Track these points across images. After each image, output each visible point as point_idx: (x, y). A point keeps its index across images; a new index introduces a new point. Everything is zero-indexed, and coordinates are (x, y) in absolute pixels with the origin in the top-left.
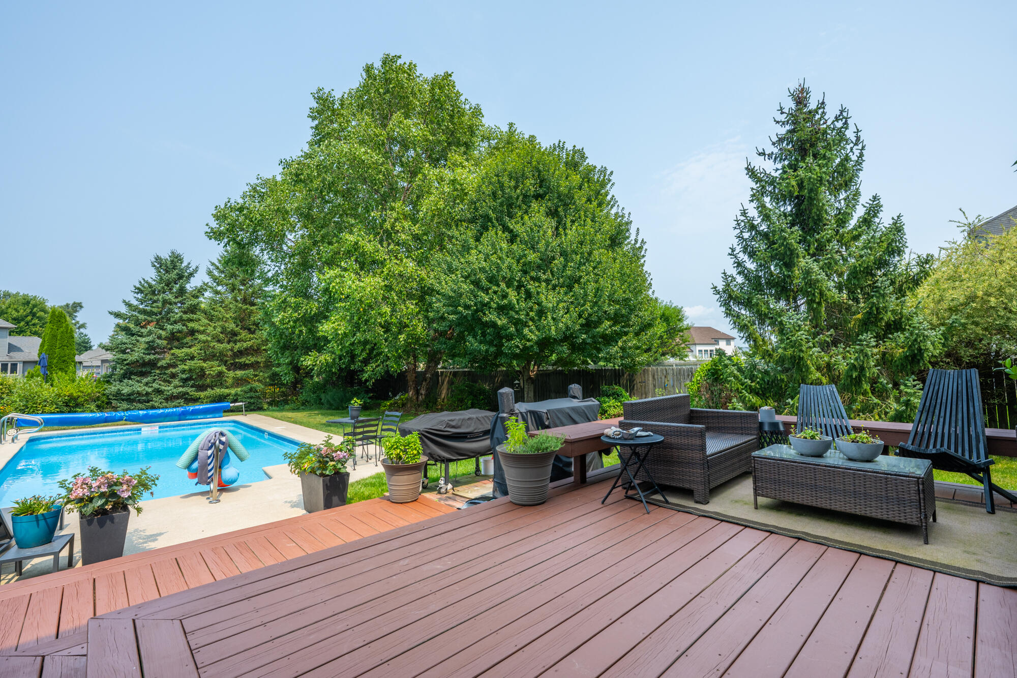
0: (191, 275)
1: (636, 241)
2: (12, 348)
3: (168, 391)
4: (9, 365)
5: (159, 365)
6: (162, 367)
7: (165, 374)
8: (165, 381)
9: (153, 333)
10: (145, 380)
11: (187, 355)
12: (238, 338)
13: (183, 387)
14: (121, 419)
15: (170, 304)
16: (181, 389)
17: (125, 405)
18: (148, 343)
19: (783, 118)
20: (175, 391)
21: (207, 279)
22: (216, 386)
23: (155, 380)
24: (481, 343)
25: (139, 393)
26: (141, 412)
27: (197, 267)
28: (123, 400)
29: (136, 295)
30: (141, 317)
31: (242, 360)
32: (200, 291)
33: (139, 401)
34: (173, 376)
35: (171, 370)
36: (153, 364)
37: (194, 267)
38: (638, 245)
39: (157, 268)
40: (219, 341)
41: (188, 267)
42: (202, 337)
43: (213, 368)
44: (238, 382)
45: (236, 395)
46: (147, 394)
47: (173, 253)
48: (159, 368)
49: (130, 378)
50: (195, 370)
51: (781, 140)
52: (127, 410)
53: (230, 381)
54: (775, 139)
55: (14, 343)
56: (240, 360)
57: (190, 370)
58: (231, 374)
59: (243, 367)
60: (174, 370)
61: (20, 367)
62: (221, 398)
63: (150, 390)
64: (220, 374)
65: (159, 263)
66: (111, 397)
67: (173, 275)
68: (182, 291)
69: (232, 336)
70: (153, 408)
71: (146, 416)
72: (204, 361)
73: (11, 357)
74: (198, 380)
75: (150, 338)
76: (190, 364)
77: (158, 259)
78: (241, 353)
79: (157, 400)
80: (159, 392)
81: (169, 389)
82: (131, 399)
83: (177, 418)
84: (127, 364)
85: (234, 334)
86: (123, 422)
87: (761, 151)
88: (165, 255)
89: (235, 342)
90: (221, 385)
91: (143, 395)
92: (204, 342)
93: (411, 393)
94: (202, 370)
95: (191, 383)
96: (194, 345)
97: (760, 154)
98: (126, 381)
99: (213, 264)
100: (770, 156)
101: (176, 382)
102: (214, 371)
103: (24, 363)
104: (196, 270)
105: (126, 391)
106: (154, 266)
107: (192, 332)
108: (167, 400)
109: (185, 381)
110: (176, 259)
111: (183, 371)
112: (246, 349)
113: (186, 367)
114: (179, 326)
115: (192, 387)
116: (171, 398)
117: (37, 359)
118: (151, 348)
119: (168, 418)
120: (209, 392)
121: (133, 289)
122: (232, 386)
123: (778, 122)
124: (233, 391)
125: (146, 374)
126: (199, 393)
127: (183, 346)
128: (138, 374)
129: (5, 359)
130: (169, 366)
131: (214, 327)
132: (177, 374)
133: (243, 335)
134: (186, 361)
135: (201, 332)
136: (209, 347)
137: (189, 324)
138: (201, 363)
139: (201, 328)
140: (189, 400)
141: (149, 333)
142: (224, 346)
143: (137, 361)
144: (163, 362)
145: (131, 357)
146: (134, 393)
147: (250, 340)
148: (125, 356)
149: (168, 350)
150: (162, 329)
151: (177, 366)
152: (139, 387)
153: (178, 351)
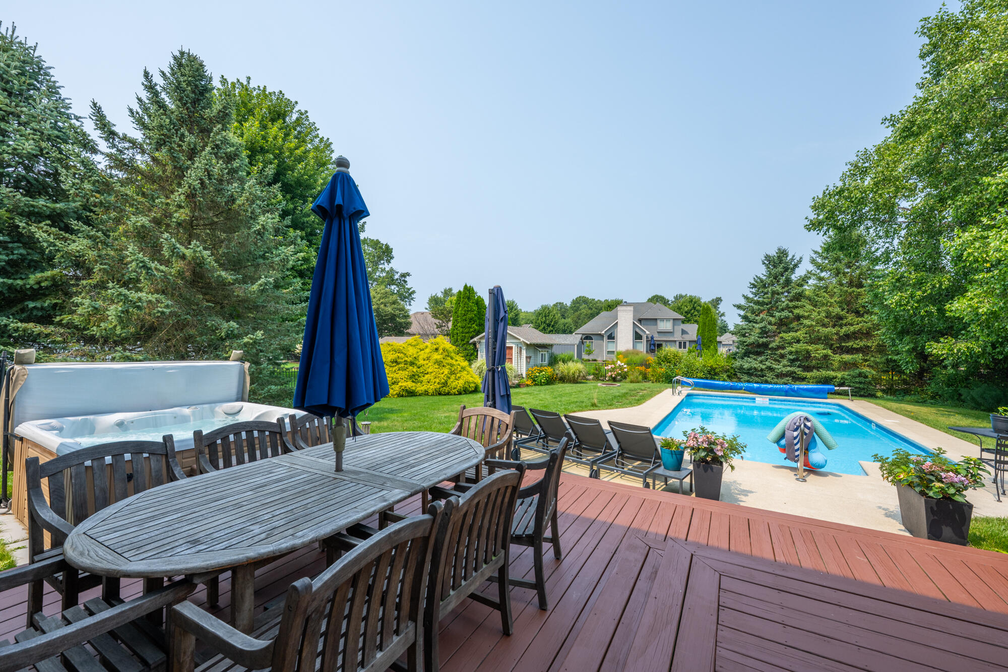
0: (796, 266)
2: (683, 332)
4: (682, 343)
5: (770, 346)
6: (772, 349)
7: (775, 354)
8: (775, 360)
9: (765, 320)
10: (760, 359)
11: (793, 338)
12: (844, 322)
13: (791, 366)
14: (741, 389)
15: (778, 294)
16: (789, 369)
17: (746, 378)
18: (761, 328)
20: (784, 369)
21: (811, 267)
22: (821, 368)
23: (767, 359)
25: (755, 369)
26: (755, 385)
27: (801, 258)
28: (745, 373)
29: (751, 289)
30: (756, 307)
31: (850, 344)
32: (805, 279)
33: (756, 376)
34: (782, 356)
35: (780, 351)
36: (765, 345)
37: (798, 259)
39: (767, 266)
40: (824, 325)
42: (807, 322)
43: (819, 351)
44: (845, 366)
45: (842, 379)
46: (762, 370)
47: (779, 249)
48: (770, 349)
49: (749, 357)
50: (801, 352)
52: (748, 382)
53: (836, 365)
55: (685, 329)
56: (847, 344)
57: (797, 352)
58: (837, 357)
59: (851, 351)
60: (782, 352)
61: (687, 344)
62: (827, 381)
63: (764, 367)
64: (826, 357)
65: (769, 261)
66: (736, 370)
67: (780, 269)
68: (788, 282)
69: (837, 320)
70: (767, 382)
71: (759, 388)
72: (810, 344)
73: (683, 338)
74: (804, 361)
75: (763, 324)
76: (796, 347)
77: (767, 257)
78: (847, 337)
79: (769, 376)
80: (771, 369)
81: (779, 367)
82: (750, 372)
83: (783, 393)
84: (747, 345)
85: (840, 318)
86: (744, 391)
88: (773, 252)
89: (841, 326)
90: (827, 368)
91: (759, 371)
92: (809, 327)
94: (808, 352)
95: (798, 363)
96: (800, 330)
98: (746, 358)
99: (816, 252)
101: (785, 362)
102: (819, 354)
103: (690, 341)
104: (800, 261)
105: (746, 366)
106: (764, 263)
107: (798, 318)
108: (777, 376)
109: (792, 361)
110: (783, 253)
111: (791, 353)
112: (854, 333)
113: (793, 350)
114: (785, 313)
115: (799, 367)
116: (781, 375)
117: (696, 339)
118: (764, 332)
119: (776, 393)
120: (815, 373)
121: (750, 284)
122: (839, 369)
124: (839, 375)
125: (759, 354)
126: (806, 373)
127: (790, 330)
128: (754, 353)
129: (680, 339)
130: (779, 348)
131: (818, 314)
132: (785, 355)
133: (849, 318)
134: (793, 343)
135: (806, 318)
136: (814, 331)
137: (795, 311)
138: (806, 346)
139: (806, 314)
140: (797, 379)
141: (762, 320)
142: (829, 330)
143: (754, 343)
144: (774, 344)
145: (749, 340)
146: (752, 368)
147: (858, 324)
148: (745, 339)
149: (777, 334)
150: (772, 316)
151: (785, 348)
152: (756, 364)
153: (786, 335)
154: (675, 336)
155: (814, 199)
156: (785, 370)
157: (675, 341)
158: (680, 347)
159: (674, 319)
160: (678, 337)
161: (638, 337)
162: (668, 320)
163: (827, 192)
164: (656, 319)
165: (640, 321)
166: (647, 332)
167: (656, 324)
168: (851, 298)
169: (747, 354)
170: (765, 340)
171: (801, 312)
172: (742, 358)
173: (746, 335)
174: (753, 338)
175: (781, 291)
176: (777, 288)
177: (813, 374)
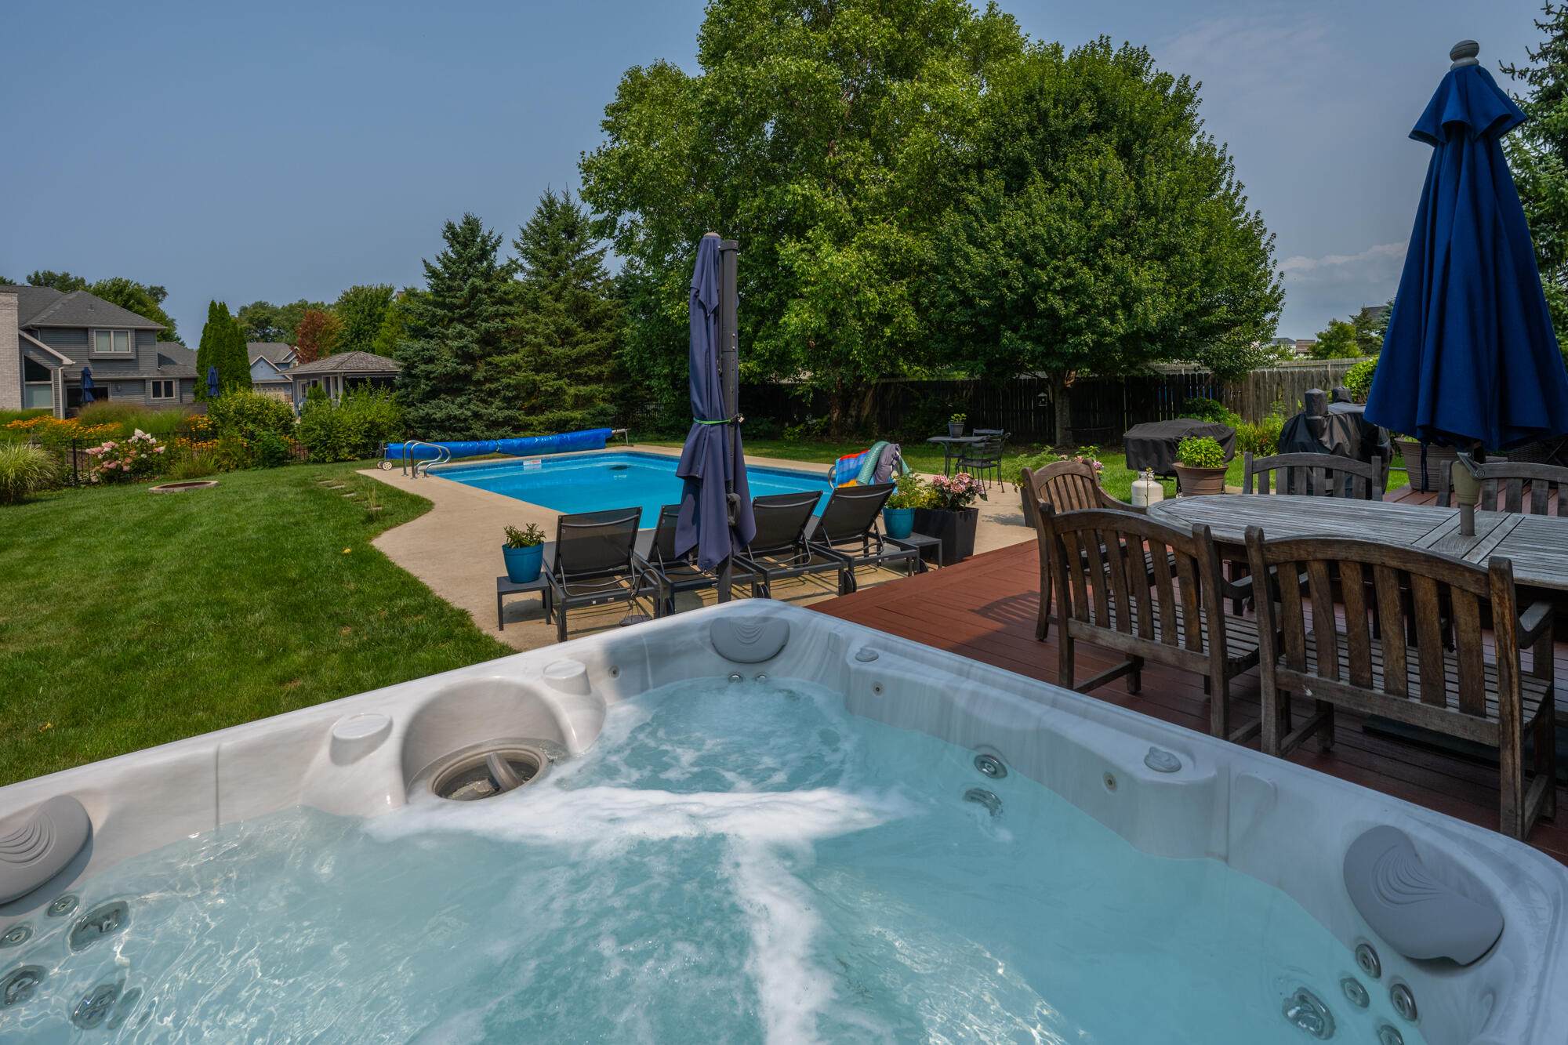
0: (494, 248)
1: (1229, 185)
2: (163, 360)
3: (491, 415)
4: (163, 384)
5: (473, 379)
6: (478, 383)
7: (482, 391)
8: (483, 401)
10: (459, 400)
11: (512, 364)
12: (575, 339)
13: (507, 408)
16: (507, 413)
18: (459, 348)
19: (1550, 20)
20: (499, 414)
22: (552, 406)
23: (470, 400)
24: (1023, 338)
26: (515, 442)
28: (434, 427)
29: (429, 281)
30: (439, 312)
31: (582, 371)
32: (510, 270)
33: (455, 430)
34: (492, 393)
35: (487, 385)
36: (466, 378)
38: (1232, 191)
39: (451, 242)
40: (553, 345)
41: (488, 237)
42: (530, 337)
43: (548, 382)
44: (581, 402)
45: (583, 420)
46: (465, 420)
48: (473, 383)
49: (439, 398)
50: (523, 385)
51: (1544, 54)
52: (443, 441)
53: (569, 400)
54: (1536, 51)
55: (164, 353)
57: (516, 387)
58: (572, 391)
59: (587, 380)
60: (493, 386)
61: (175, 386)
62: (560, 426)
63: (469, 413)
64: (558, 393)
65: (452, 234)
67: (474, 250)
69: (566, 335)
70: (474, 438)
71: (521, 446)
72: (537, 371)
73: (163, 373)
74: (526, 399)
75: (464, 342)
76: (516, 377)
77: (450, 227)
78: (578, 361)
79: (477, 427)
80: (477, 416)
81: (495, 410)
82: (446, 426)
83: (555, 449)
84: (434, 378)
85: (569, 333)
86: (495, 454)
87: (1507, 66)
88: (458, 221)
89: (573, 345)
90: (560, 408)
91: (460, 421)
92: (533, 345)
93: (835, 415)
94: (534, 383)
95: (519, 403)
96: (517, 351)
97: (1505, 71)
98: (434, 402)
99: (524, 232)
100: (1522, 74)
101: (497, 403)
102: (552, 386)
103: (182, 380)
104: (499, 242)
105: (438, 415)
106: (447, 238)
107: (513, 331)
108: (488, 427)
109: (507, 400)
110: (471, 224)
111: (509, 386)
112: (587, 355)
113: (512, 382)
114: (496, 324)
115: (519, 409)
116: (494, 424)
117: (195, 374)
119: (545, 450)
120: (545, 417)
121: (423, 271)
122: (575, 406)
123: (1542, 26)
124: (577, 414)
125: (458, 392)
126: (532, 418)
127: (501, 351)
128: (448, 391)
129: (156, 375)
130: (487, 380)
131: (546, 325)
132: (498, 392)
133: (581, 334)
134: (511, 373)
135: (527, 332)
136: (541, 352)
137: (509, 321)
138: (532, 375)
139: (527, 326)
140: (519, 428)
141: (461, 335)
142: (560, 350)
143: (448, 374)
144: (479, 375)
145: (438, 369)
146: (449, 418)
147: (592, 341)
148: (430, 367)
149: (482, 357)
150: (472, 328)
151: (498, 380)
152: (456, 411)
153: (497, 359)
154: (141, 369)
156: (502, 415)
157: (143, 381)
158: (157, 393)
159: (137, 331)
160: (149, 370)
161: (34, 373)
162: (119, 331)
164: (86, 330)
165: (30, 330)
166: (67, 361)
167: (86, 341)
168: (579, 307)
169: (433, 394)
170: (469, 368)
171: (519, 322)
172: (421, 401)
173: (431, 360)
174: (447, 363)
175: (485, 286)
176: (478, 282)
177: (542, 418)
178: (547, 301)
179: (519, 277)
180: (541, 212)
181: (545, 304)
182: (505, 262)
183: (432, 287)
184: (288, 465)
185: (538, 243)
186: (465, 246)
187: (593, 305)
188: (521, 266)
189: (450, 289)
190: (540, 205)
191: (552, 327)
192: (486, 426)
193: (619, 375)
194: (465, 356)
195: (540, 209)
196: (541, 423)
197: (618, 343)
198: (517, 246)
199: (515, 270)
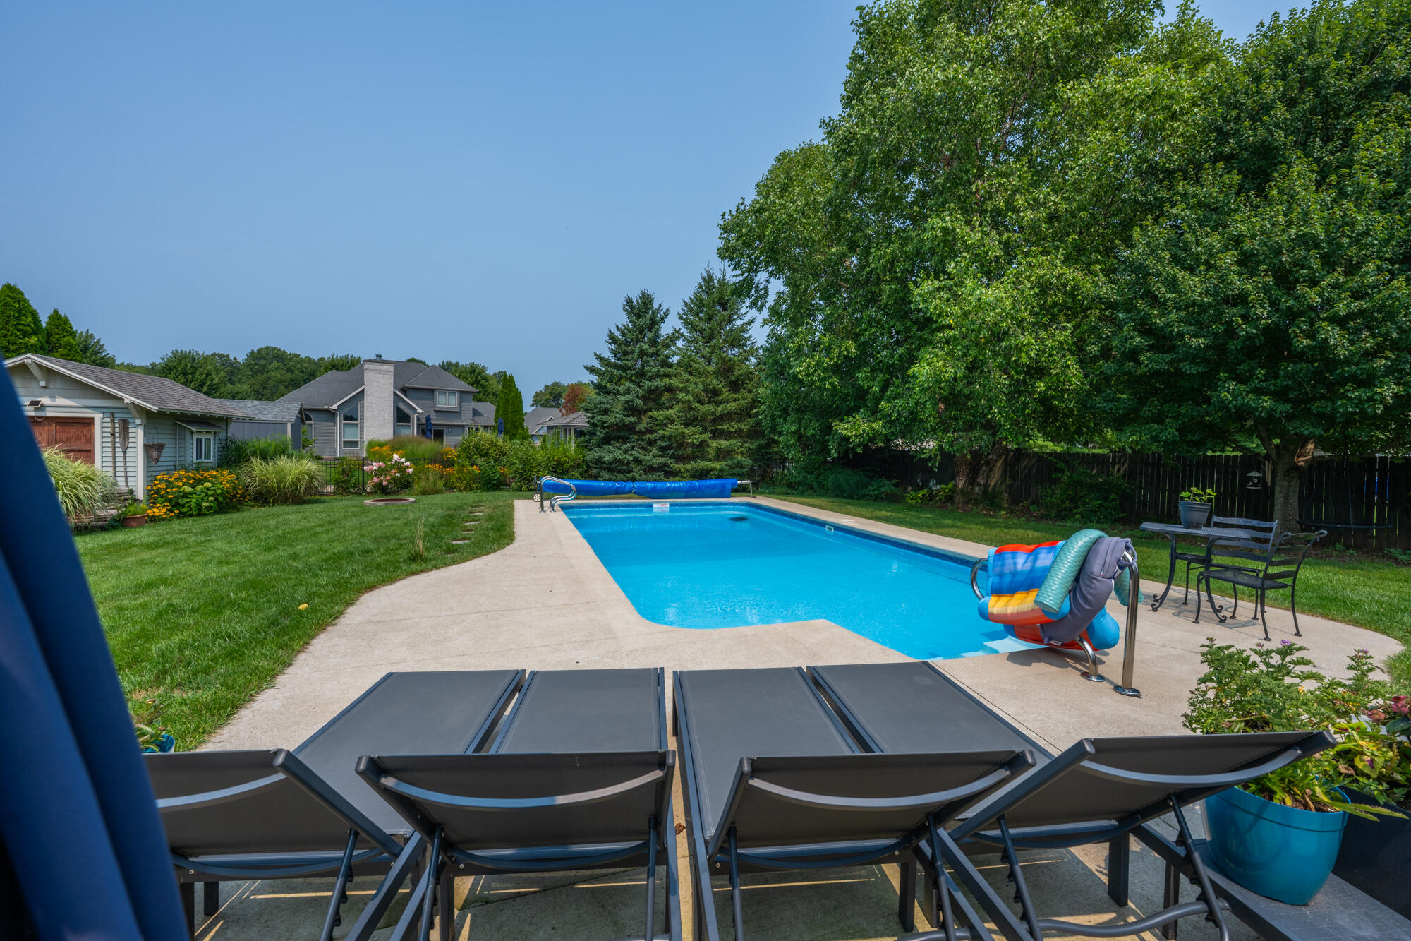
0: (662, 320)
2: (475, 412)
3: (648, 461)
5: (637, 429)
6: (642, 433)
7: (643, 440)
8: (644, 449)
10: (625, 447)
11: (667, 418)
12: (720, 398)
13: (661, 456)
16: (661, 460)
17: (605, 474)
18: (627, 402)
20: (654, 461)
21: (679, 325)
22: (697, 457)
23: (633, 447)
25: (619, 462)
26: (649, 485)
27: (668, 310)
28: (604, 469)
29: (610, 346)
30: (616, 372)
31: (725, 427)
32: (673, 338)
33: (619, 471)
34: (651, 443)
35: (648, 436)
36: (631, 429)
37: (665, 311)
39: (628, 313)
40: (701, 402)
41: (659, 310)
42: (682, 396)
43: (695, 435)
44: (722, 454)
45: (721, 470)
46: (628, 464)
47: (643, 293)
48: (636, 433)
49: (610, 444)
50: (674, 437)
52: (610, 480)
53: (712, 452)
55: (476, 408)
56: (723, 427)
57: (670, 438)
58: (714, 444)
59: (727, 435)
60: (652, 436)
62: (703, 474)
63: (631, 458)
64: (702, 444)
65: (630, 307)
66: (592, 464)
67: (645, 321)
68: (653, 342)
69: (713, 394)
70: (634, 480)
72: (686, 425)
73: (475, 421)
74: (677, 449)
75: (631, 397)
76: (672, 429)
77: (630, 301)
78: (721, 418)
79: (637, 471)
80: (637, 461)
81: (652, 458)
82: (612, 468)
83: (684, 494)
84: (607, 427)
85: (715, 393)
86: (631, 495)
88: (636, 296)
89: (718, 404)
90: (703, 458)
91: (623, 464)
92: (684, 402)
93: (962, 482)
94: (683, 436)
95: (671, 452)
96: (672, 407)
98: (606, 447)
99: (686, 304)
101: (654, 451)
102: (697, 439)
104: (666, 314)
105: (608, 458)
107: (670, 389)
109: (663, 449)
110: (646, 300)
111: (663, 438)
112: (729, 413)
113: (666, 434)
114: (658, 383)
115: (671, 457)
116: (651, 469)
117: (494, 423)
119: (676, 494)
120: (691, 465)
121: (607, 338)
122: (717, 458)
124: (718, 465)
125: (625, 439)
126: (679, 466)
127: (660, 407)
128: (617, 439)
129: (470, 423)
130: (648, 431)
131: (695, 384)
132: (655, 441)
133: (726, 394)
134: (665, 425)
135: (681, 390)
136: (691, 409)
137: (667, 380)
138: (681, 429)
139: (681, 385)
140: (669, 473)
141: (628, 391)
142: (706, 407)
143: (617, 424)
144: (641, 427)
145: (611, 420)
146: (615, 461)
147: (735, 401)
148: (605, 418)
149: (646, 411)
150: (639, 386)
151: (655, 431)
152: (619, 455)
153: (655, 413)
154: (463, 418)
155: (723, 215)
156: (657, 461)
157: (463, 426)
159: (461, 392)
160: (467, 420)
161: (401, 417)
162: (452, 392)
163: (742, 208)
164: (432, 391)
165: (404, 391)
166: (419, 411)
167: (433, 399)
168: (726, 369)
169: (606, 440)
170: (632, 419)
171: (675, 382)
172: (599, 446)
173: (606, 412)
174: (616, 416)
175: (651, 351)
176: (645, 346)
177: (688, 466)
178: (700, 363)
179: (680, 344)
180: (700, 287)
181: (696, 366)
182: (670, 332)
183: (612, 352)
184: (503, 490)
185: (697, 315)
186: (639, 316)
187: (737, 368)
188: (682, 335)
189: (626, 353)
190: (701, 281)
191: (701, 387)
192: (645, 470)
193: (755, 433)
194: (630, 409)
195: (700, 284)
196: (688, 471)
197: (755, 403)
198: (680, 317)
199: (678, 338)
